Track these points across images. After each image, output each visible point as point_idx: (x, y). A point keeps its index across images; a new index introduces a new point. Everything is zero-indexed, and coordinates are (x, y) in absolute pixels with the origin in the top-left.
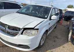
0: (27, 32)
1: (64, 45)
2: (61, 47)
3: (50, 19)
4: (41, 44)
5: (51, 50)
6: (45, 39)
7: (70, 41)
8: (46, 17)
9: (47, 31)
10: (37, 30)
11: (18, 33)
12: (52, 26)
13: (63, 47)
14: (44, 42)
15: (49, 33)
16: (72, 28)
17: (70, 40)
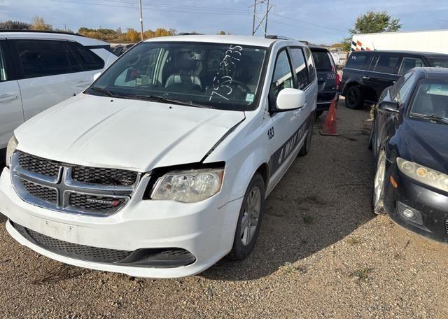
0: (169, 187)
1: (356, 234)
2: (343, 244)
3: (273, 109)
4: (244, 240)
5: (296, 264)
6: (257, 216)
7: (381, 211)
8: (250, 98)
9: (263, 171)
10: (219, 171)
11: (129, 193)
12: (284, 146)
13: (355, 242)
14: (254, 228)
15: (273, 179)
16: (387, 141)
17: (381, 205)
